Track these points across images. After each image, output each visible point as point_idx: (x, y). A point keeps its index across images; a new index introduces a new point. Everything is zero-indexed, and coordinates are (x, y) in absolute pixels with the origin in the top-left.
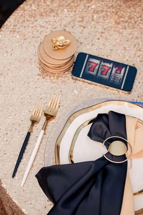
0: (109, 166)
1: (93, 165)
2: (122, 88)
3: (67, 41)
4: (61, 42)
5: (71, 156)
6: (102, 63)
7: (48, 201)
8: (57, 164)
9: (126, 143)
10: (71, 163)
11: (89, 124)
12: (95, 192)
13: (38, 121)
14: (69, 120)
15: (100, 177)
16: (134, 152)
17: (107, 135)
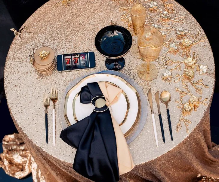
0: (99, 115)
1: (90, 118)
2: (90, 67)
3: (47, 52)
4: (44, 54)
5: (75, 118)
6: (73, 57)
7: (73, 149)
8: (70, 126)
9: (104, 98)
10: (77, 122)
11: (78, 95)
12: (97, 133)
13: (49, 105)
14: (66, 98)
15: (96, 124)
16: (111, 101)
17: (91, 98)
